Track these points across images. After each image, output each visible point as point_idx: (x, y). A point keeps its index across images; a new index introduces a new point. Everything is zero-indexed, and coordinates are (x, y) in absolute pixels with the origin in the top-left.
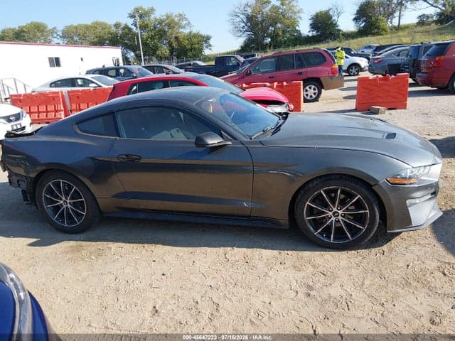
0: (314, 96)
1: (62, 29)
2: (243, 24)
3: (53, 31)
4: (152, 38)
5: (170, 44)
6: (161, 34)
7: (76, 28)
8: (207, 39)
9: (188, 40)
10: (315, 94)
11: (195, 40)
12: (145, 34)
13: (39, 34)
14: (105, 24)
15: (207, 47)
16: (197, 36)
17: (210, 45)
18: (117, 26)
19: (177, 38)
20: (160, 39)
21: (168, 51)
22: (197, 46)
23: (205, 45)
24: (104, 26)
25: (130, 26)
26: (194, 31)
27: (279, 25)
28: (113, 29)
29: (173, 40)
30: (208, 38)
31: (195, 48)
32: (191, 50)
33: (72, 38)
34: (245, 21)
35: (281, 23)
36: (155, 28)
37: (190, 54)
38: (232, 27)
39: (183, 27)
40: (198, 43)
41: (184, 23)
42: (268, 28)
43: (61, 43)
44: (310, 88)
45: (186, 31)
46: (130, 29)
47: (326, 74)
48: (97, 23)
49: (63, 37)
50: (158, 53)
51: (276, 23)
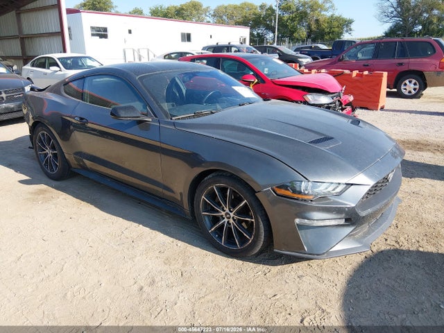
0: (413, 92)
1: (214, 8)
2: (393, 9)
3: (206, 10)
4: (293, 20)
5: (309, 27)
6: (302, 16)
7: (226, 8)
8: (348, 23)
9: (328, 22)
10: (415, 89)
11: (336, 24)
12: (286, 16)
13: (194, 12)
14: (252, 5)
15: (347, 31)
16: (338, 19)
17: (351, 30)
18: (262, 7)
19: (317, 21)
20: (300, 20)
21: (305, 33)
22: (336, 29)
23: (345, 29)
24: (250, 7)
25: (274, 8)
26: (337, 14)
27: (436, 12)
28: (259, 10)
29: (313, 23)
30: (350, 22)
31: (333, 32)
32: (329, 33)
33: (221, 17)
34: (395, 5)
35: (438, 9)
36: (298, 10)
37: (327, 37)
38: (378, 12)
39: (326, 10)
40: (338, 27)
41: (327, 5)
42: (421, 14)
43: (211, 21)
44: (410, 82)
45: (328, 14)
46: (273, 11)
47: (432, 68)
48: (245, 4)
49: (214, 16)
50: (295, 35)
51: (432, 9)
